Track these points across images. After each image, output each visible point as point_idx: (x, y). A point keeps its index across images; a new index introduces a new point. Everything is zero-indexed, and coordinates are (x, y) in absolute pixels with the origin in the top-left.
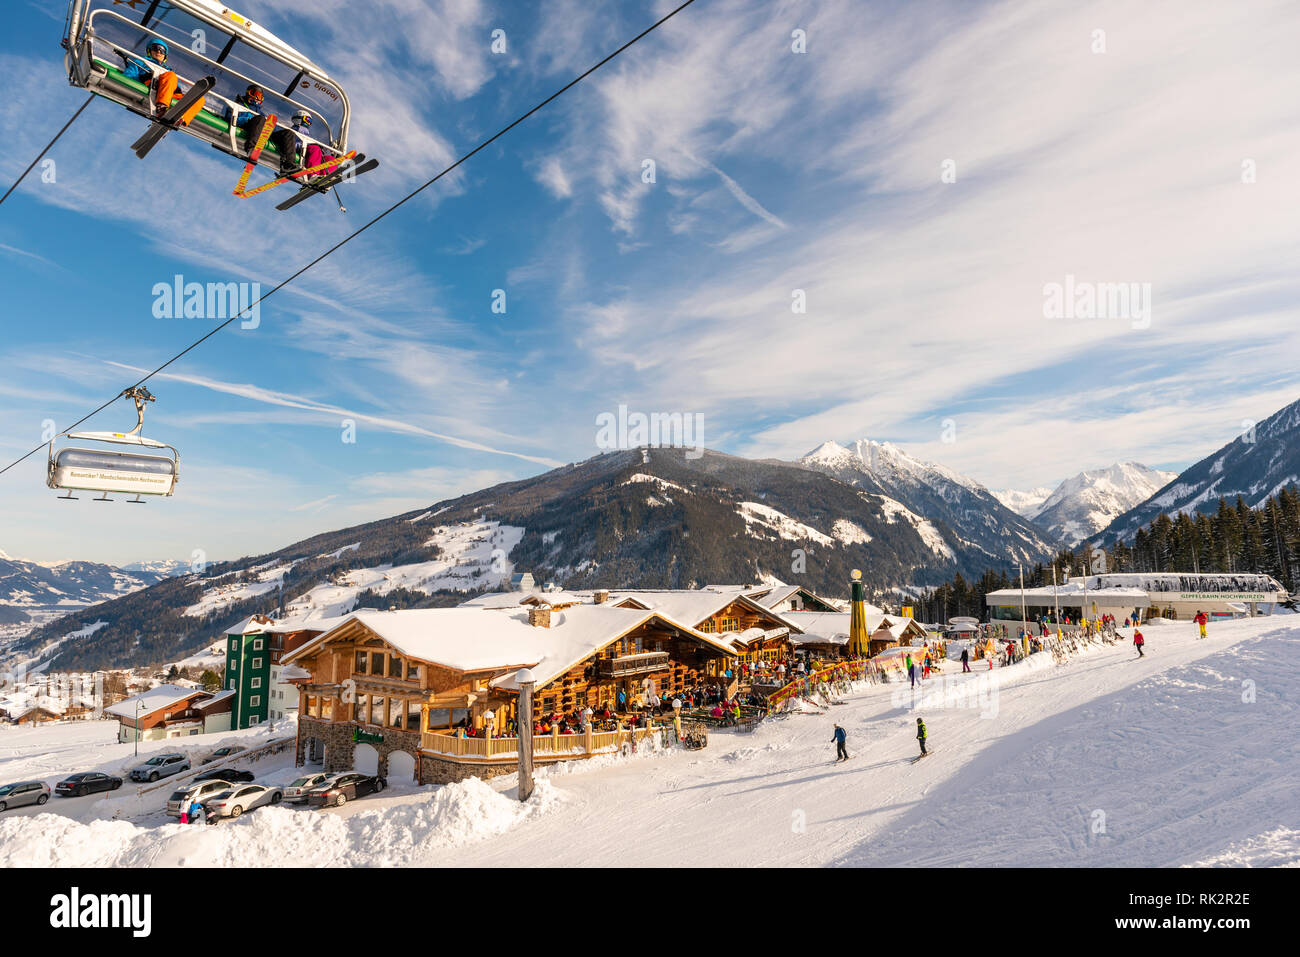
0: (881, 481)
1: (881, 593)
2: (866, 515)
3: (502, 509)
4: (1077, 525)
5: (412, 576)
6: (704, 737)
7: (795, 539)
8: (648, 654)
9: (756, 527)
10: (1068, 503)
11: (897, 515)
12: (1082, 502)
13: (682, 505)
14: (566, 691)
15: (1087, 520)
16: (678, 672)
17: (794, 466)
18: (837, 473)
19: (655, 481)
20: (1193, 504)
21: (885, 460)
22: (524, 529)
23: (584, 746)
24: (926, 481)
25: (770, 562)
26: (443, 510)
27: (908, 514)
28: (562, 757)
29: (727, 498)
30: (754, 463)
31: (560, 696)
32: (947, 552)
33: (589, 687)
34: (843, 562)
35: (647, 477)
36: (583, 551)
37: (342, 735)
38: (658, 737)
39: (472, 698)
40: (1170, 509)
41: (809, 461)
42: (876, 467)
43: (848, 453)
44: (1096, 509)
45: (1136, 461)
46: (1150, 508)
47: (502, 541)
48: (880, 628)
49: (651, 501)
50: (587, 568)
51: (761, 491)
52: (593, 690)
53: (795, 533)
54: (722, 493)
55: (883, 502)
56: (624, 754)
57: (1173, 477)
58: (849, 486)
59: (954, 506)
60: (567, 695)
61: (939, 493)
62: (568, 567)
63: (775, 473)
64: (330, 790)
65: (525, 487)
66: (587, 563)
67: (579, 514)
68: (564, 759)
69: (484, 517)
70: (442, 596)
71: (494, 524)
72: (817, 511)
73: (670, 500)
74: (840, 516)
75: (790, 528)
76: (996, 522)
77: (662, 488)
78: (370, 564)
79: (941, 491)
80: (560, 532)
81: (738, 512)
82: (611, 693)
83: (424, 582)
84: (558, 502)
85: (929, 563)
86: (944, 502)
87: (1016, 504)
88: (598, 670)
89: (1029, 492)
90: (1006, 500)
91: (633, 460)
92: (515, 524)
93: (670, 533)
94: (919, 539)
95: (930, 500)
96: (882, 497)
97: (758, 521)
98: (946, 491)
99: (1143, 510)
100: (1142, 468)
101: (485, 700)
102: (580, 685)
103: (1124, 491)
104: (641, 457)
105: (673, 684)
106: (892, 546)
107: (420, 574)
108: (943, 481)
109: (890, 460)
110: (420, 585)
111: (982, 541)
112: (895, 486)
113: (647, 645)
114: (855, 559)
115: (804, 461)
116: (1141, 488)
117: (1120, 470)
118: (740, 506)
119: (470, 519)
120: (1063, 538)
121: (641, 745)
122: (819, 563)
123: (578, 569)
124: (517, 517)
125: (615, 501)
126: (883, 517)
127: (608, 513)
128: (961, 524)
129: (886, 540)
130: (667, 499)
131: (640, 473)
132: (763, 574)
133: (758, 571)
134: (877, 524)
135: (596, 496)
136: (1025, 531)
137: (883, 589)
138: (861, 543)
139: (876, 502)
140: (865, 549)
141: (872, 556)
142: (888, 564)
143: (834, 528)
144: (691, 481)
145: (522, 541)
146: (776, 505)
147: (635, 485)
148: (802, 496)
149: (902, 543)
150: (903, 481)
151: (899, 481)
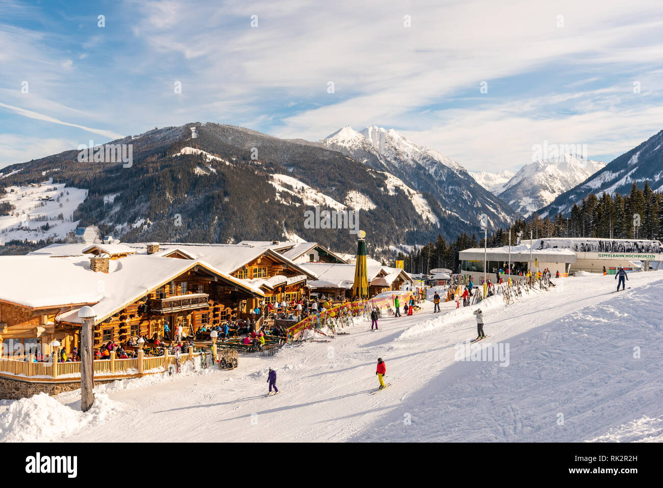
0: (386, 161)
1: (380, 250)
2: (373, 188)
3: (67, 174)
4: (530, 200)
7: (315, 205)
8: (192, 295)
9: (284, 195)
10: (525, 183)
11: (397, 189)
12: (536, 183)
13: (224, 175)
14: (122, 324)
15: (538, 197)
16: (216, 309)
17: (319, 146)
18: (352, 153)
19: (202, 153)
20: (614, 187)
21: (390, 144)
22: (87, 191)
24: (421, 162)
25: (295, 223)
26: (15, 172)
27: (405, 188)
29: (261, 170)
30: (284, 142)
32: (433, 219)
35: (195, 150)
36: (139, 211)
38: (198, 360)
39: (41, 330)
40: (597, 191)
41: (329, 142)
42: (382, 149)
43: (361, 137)
44: (545, 188)
47: (68, 200)
48: (377, 276)
49: (198, 171)
50: (142, 225)
51: (290, 166)
53: (315, 201)
54: (258, 166)
55: (386, 178)
57: (602, 166)
58: (360, 164)
59: (441, 183)
61: (430, 172)
62: (125, 224)
63: (301, 151)
66: (143, 221)
67: (136, 179)
69: (51, 180)
71: (60, 186)
72: (334, 183)
73: (214, 171)
74: (352, 188)
75: (312, 197)
76: (471, 196)
77: (207, 160)
79: (432, 171)
80: (119, 194)
81: (270, 182)
85: (418, 227)
86: (433, 180)
87: (488, 182)
89: (497, 174)
90: (481, 179)
91: (183, 136)
92: (80, 187)
93: (213, 197)
94: (412, 208)
95: (423, 177)
96: (386, 173)
97: (286, 190)
98: (435, 170)
99: (579, 190)
103: (566, 175)
104: (190, 133)
105: (212, 319)
106: (391, 213)
108: (433, 162)
109: (394, 144)
111: (460, 211)
112: (397, 166)
115: (325, 142)
116: (579, 174)
118: (272, 177)
119: (38, 181)
120: (519, 209)
123: (134, 226)
124: (81, 181)
125: (166, 169)
126: (386, 190)
127: (161, 179)
128: (445, 197)
129: (388, 208)
130: (211, 169)
131: (189, 146)
132: (288, 233)
133: (285, 230)
134: (381, 195)
135: (151, 165)
136: (492, 204)
137: (382, 247)
138: (367, 210)
139: (381, 178)
140: (370, 215)
141: (375, 220)
142: (386, 227)
143: (347, 197)
144: (231, 155)
145: (85, 201)
146: (299, 177)
147: (184, 156)
148: (322, 171)
149: (399, 210)
150: (403, 162)
151: (400, 161)
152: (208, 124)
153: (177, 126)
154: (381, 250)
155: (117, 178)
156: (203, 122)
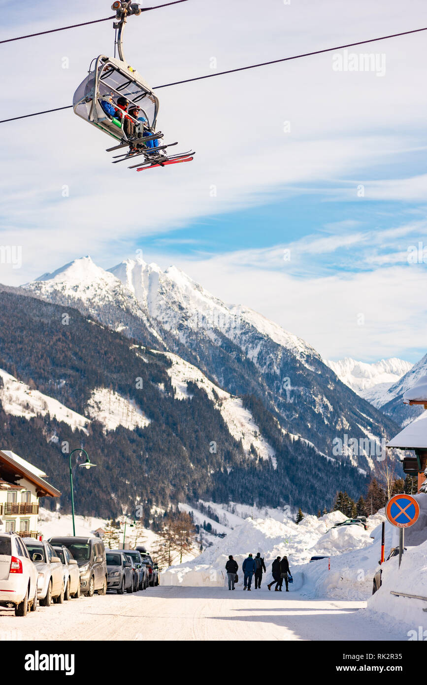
0: (162, 331)
1: (161, 510)
7: (28, 415)
11: (192, 387)
18: (93, 312)
21: (170, 297)
24: (230, 335)
27: (207, 386)
32: (264, 451)
34: (103, 458)
42: (154, 306)
43: (111, 280)
53: (27, 406)
55: (169, 364)
59: (270, 378)
61: (250, 356)
72: (63, 371)
74: (101, 382)
75: (19, 397)
76: (331, 408)
79: (253, 354)
94: (223, 427)
95: (236, 366)
96: (169, 355)
98: (260, 353)
108: (256, 337)
109: (178, 298)
111: (310, 434)
112: (183, 341)
114: (122, 453)
126: (170, 388)
128: (279, 406)
129: (173, 425)
134: (159, 399)
136: (370, 424)
137: (164, 504)
138: (132, 428)
139: (160, 363)
140: (139, 438)
141: (148, 450)
142: (173, 465)
143: (91, 402)
149: (196, 431)
150: (196, 334)
151: (190, 333)
154: (163, 511)
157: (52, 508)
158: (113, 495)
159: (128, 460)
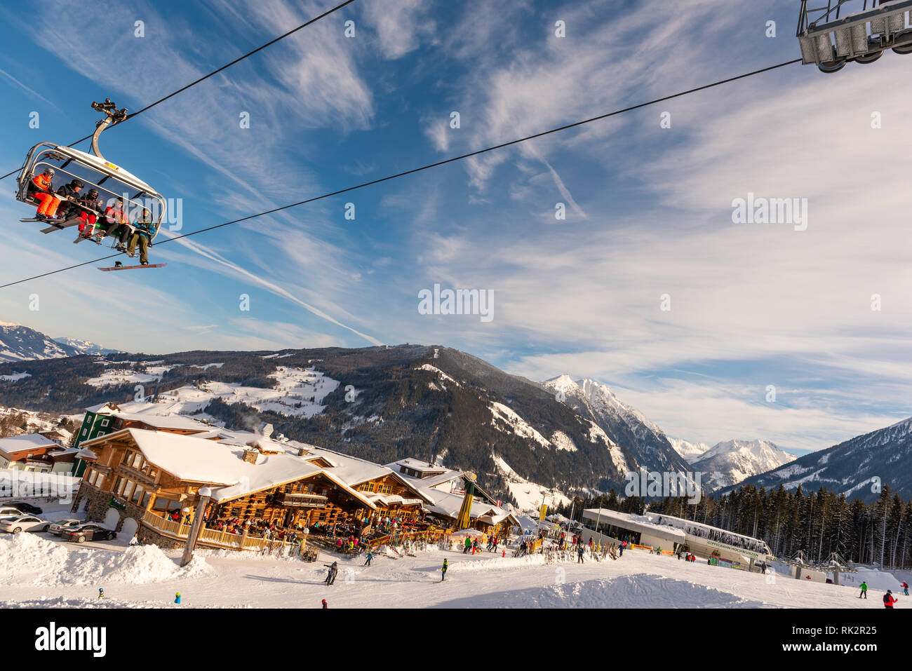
0: (594, 412)
1: (574, 489)
2: (577, 432)
3: (328, 366)
4: (721, 476)
5: (252, 396)
6: (316, 555)
7: (524, 436)
8: (315, 496)
9: (499, 422)
10: (719, 459)
11: (599, 438)
12: (728, 461)
13: (452, 394)
14: (249, 507)
15: (729, 474)
16: (334, 511)
17: (537, 386)
18: (564, 398)
19: (438, 372)
20: (802, 481)
21: (600, 397)
22: (339, 383)
23: (240, 543)
24: (625, 419)
25: (502, 448)
26: (287, 355)
27: (606, 439)
28: (224, 546)
29: (484, 396)
30: (509, 377)
31: (245, 508)
32: (627, 472)
33: (266, 507)
34: (553, 461)
35: (433, 368)
36: (376, 408)
37: (103, 499)
38: (287, 549)
39: (184, 496)
40: (786, 481)
41: (548, 385)
42: (593, 400)
43: (576, 386)
44: (737, 467)
45: (771, 441)
46: (772, 476)
47: (322, 387)
48: (485, 514)
49: (432, 385)
50: (375, 421)
51: (510, 398)
52: (269, 510)
53: (525, 433)
54: (482, 392)
55: (591, 426)
56: (263, 554)
57: (794, 459)
58: (571, 409)
59: (640, 441)
60: (249, 509)
61: (632, 430)
62: (362, 417)
63: (521, 387)
64: (77, 532)
65: (347, 354)
66: (376, 417)
67: (380, 382)
68: (224, 548)
69: (314, 367)
70: (269, 415)
71: (319, 374)
72: (544, 421)
73: (445, 388)
74: (559, 429)
75: (523, 429)
76: (666, 460)
77: (442, 379)
78: (227, 380)
79: (634, 429)
80: (363, 391)
81: (489, 408)
82: (282, 514)
83: (260, 402)
84: (368, 370)
85: (612, 477)
86: (633, 437)
87: (683, 450)
88: (275, 498)
89: (694, 444)
90: (677, 446)
91: (426, 355)
92: (334, 378)
93: (439, 411)
94: (610, 458)
95: (625, 433)
96: (592, 422)
97: (501, 417)
98: (637, 429)
99: (768, 477)
100: (774, 447)
101: (192, 500)
102: (260, 504)
103: (759, 460)
104: (433, 353)
105: (328, 518)
106: (590, 458)
107: (259, 396)
108: (636, 422)
109: (604, 398)
110: (256, 403)
112: (603, 417)
113: (316, 490)
114: (562, 461)
115: (544, 384)
116: (770, 461)
117: (760, 445)
118: (492, 404)
119: (304, 366)
120: (710, 482)
121: (275, 551)
122: (536, 457)
123: (369, 420)
124: (337, 373)
125: (406, 379)
126: (589, 437)
127: (400, 386)
128: (642, 455)
129: (587, 453)
130: (443, 387)
131: (430, 364)
132: (495, 455)
133: (493, 453)
134: (583, 441)
135: (395, 373)
137: (576, 487)
138: (569, 451)
139: (587, 425)
140: (571, 456)
141: (574, 461)
142: (584, 471)
143: (553, 436)
144: (463, 379)
145: (335, 391)
146: (517, 409)
147: (424, 371)
148: (536, 408)
149: (597, 458)
150: (609, 415)
151: (607, 414)
152: (450, 349)
153: (425, 345)
155: (366, 377)
156: (446, 347)
157: (525, 478)
158: (553, 478)
159: (564, 464)
